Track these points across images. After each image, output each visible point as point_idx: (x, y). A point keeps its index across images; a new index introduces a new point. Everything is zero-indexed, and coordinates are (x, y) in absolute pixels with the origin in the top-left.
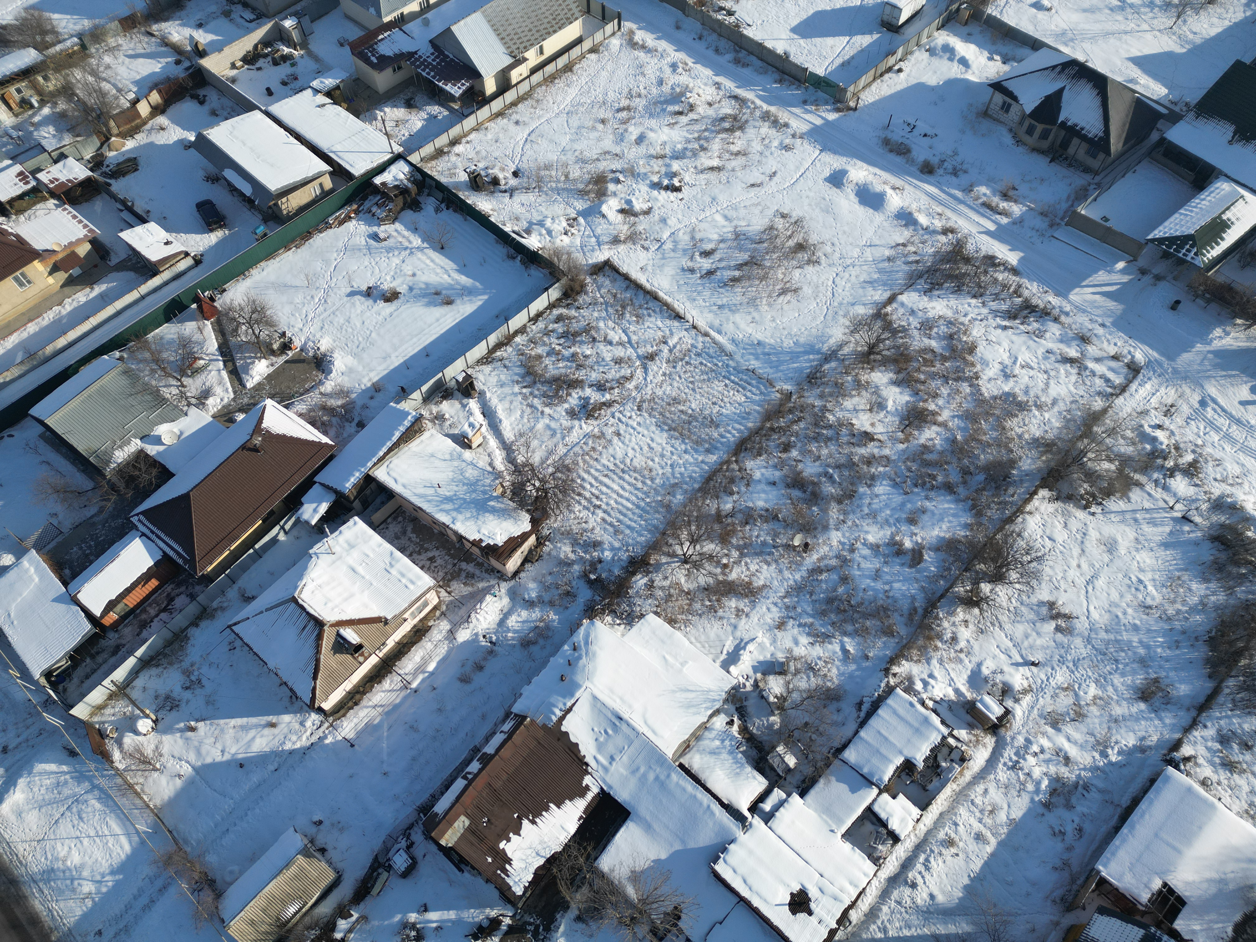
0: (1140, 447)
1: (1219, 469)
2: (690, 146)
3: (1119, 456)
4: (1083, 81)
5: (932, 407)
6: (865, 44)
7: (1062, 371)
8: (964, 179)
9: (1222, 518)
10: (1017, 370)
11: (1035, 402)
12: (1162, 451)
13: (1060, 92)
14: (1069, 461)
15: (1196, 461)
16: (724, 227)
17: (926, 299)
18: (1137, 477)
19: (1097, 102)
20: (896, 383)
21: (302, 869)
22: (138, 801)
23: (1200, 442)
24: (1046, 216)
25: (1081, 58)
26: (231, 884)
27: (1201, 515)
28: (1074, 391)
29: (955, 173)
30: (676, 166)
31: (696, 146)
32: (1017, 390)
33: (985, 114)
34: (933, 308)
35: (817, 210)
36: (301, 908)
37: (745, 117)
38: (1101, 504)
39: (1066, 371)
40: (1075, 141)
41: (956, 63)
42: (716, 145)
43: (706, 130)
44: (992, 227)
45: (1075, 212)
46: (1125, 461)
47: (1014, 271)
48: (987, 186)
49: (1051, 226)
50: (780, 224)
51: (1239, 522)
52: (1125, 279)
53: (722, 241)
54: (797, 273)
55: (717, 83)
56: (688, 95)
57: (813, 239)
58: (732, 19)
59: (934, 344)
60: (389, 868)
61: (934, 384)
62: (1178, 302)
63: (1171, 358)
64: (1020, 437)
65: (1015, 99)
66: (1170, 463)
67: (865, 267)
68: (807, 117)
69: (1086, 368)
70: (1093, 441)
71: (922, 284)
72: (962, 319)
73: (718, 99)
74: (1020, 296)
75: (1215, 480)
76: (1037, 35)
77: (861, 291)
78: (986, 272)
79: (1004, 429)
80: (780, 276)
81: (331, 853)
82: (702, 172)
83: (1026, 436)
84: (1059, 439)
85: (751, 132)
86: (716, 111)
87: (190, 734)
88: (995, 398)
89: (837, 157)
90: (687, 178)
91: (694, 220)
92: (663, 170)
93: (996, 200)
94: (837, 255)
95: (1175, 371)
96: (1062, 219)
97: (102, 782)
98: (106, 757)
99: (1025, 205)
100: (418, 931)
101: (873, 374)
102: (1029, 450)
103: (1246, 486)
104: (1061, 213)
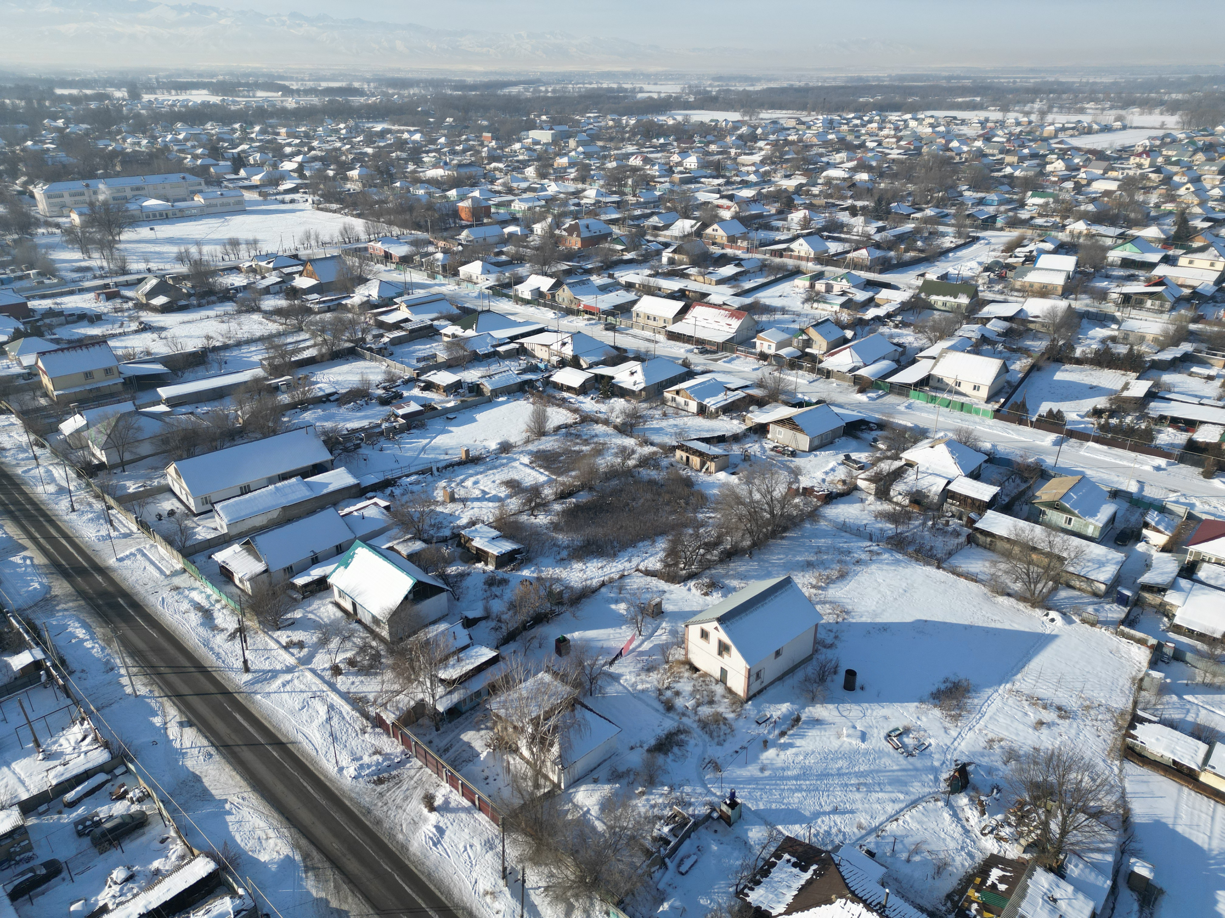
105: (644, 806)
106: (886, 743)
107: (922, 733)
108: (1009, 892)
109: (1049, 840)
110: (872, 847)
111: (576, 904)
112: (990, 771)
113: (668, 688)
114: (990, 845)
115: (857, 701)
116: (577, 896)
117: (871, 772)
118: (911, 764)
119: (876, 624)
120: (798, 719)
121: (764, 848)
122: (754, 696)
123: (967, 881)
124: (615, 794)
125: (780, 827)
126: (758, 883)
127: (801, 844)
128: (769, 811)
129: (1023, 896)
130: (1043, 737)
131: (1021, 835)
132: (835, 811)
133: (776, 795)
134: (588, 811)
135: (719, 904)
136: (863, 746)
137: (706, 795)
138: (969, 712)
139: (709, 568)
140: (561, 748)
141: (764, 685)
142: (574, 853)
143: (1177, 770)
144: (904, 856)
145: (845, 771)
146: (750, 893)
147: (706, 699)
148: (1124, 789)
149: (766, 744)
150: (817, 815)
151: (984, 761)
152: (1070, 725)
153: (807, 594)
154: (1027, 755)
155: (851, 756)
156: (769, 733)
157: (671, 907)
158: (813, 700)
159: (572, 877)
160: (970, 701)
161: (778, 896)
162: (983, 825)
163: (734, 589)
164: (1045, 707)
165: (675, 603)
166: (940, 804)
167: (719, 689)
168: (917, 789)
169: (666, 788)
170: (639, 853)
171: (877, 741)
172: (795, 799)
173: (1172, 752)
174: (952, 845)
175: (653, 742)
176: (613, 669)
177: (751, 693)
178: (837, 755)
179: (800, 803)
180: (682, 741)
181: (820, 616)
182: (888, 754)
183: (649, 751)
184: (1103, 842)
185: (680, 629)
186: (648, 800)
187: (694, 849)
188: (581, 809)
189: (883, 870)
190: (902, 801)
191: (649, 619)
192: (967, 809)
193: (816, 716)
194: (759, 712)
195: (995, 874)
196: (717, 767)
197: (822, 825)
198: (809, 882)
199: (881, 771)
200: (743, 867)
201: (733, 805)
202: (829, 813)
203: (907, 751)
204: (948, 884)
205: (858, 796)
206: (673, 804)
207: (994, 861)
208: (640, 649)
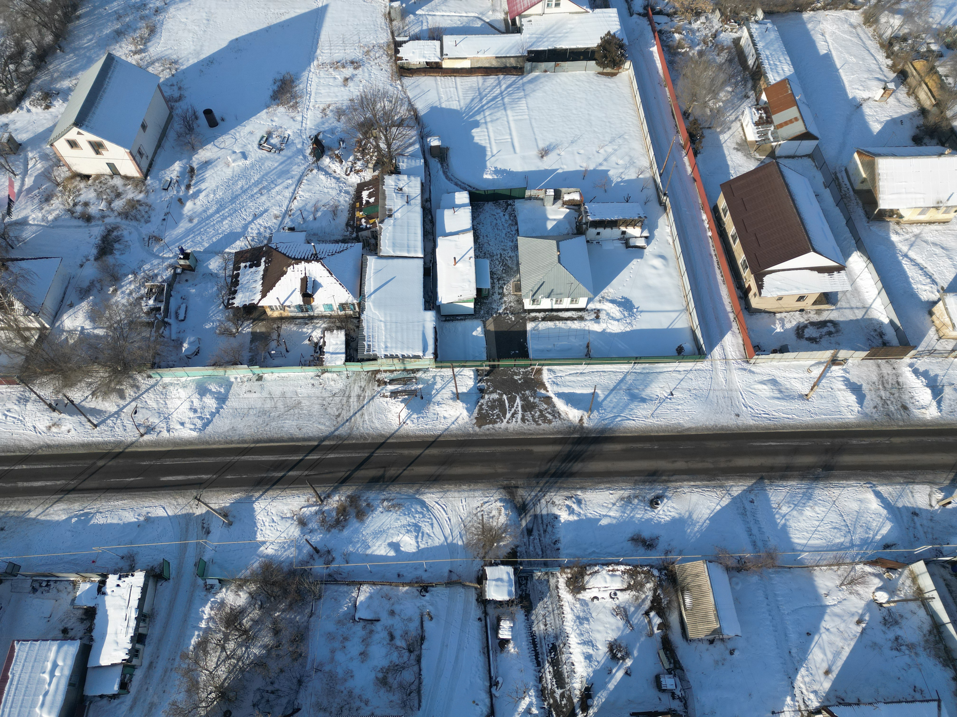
21: (709, 622)
22: (825, 562)
26: (730, 579)
36: (685, 606)
60: (669, 672)
81: (706, 645)
87: (856, 618)
97: (854, 551)
98: (872, 563)
100: (619, 659)
105: (123, 298)
106: (261, 151)
107: (280, 130)
108: (376, 200)
109: (383, 156)
110: (290, 225)
111: (123, 387)
112: (332, 131)
113: (75, 205)
114: (354, 179)
115: (225, 132)
116: (120, 383)
117: (263, 177)
118: (285, 156)
119: (202, 61)
120: (192, 170)
121: (225, 269)
122: (148, 171)
123: (353, 209)
124: (95, 304)
125: (227, 250)
126: (235, 292)
127: (247, 251)
128: (214, 244)
129: (384, 199)
130: (352, 89)
131: (367, 162)
132: (255, 217)
133: (212, 232)
134: (83, 328)
135: (219, 321)
136: (248, 162)
137: (163, 262)
138: (301, 97)
139: (32, 81)
140: (21, 301)
141: (150, 158)
142: (95, 360)
143: (431, 68)
144: (311, 217)
145: (246, 187)
146: (234, 301)
147: (113, 195)
148: (408, 98)
149: (181, 202)
150: (245, 227)
151: (326, 127)
152: (363, 70)
153: (134, 63)
154: (348, 108)
155: (244, 174)
156: (178, 192)
157: (189, 344)
158: (194, 149)
159: (107, 375)
160: (297, 88)
161: (252, 291)
162: (345, 169)
163: (70, 90)
164: (344, 67)
165: (24, 129)
166: (315, 171)
167: (117, 182)
168: (296, 171)
169: (130, 276)
170: (144, 328)
171: (255, 153)
172: (226, 226)
173: (424, 57)
174: (334, 193)
175: (94, 251)
176: (14, 217)
177: (145, 170)
178: (235, 179)
179: (230, 226)
180: (117, 237)
181: (157, 77)
182: (267, 158)
183: (97, 259)
184: (410, 139)
185: (48, 151)
186: (123, 293)
187: (180, 301)
188: (76, 330)
189: (304, 233)
190: (292, 184)
191: (12, 158)
192: (331, 165)
193: (204, 159)
194: (160, 180)
195: (365, 194)
196: (158, 239)
197: (253, 231)
198: (266, 270)
199: (269, 173)
200: (220, 290)
201: (186, 256)
202: (252, 221)
203: (277, 149)
204: (344, 217)
205: (264, 198)
206: (143, 283)
207: (361, 187)
208: (26, 187)
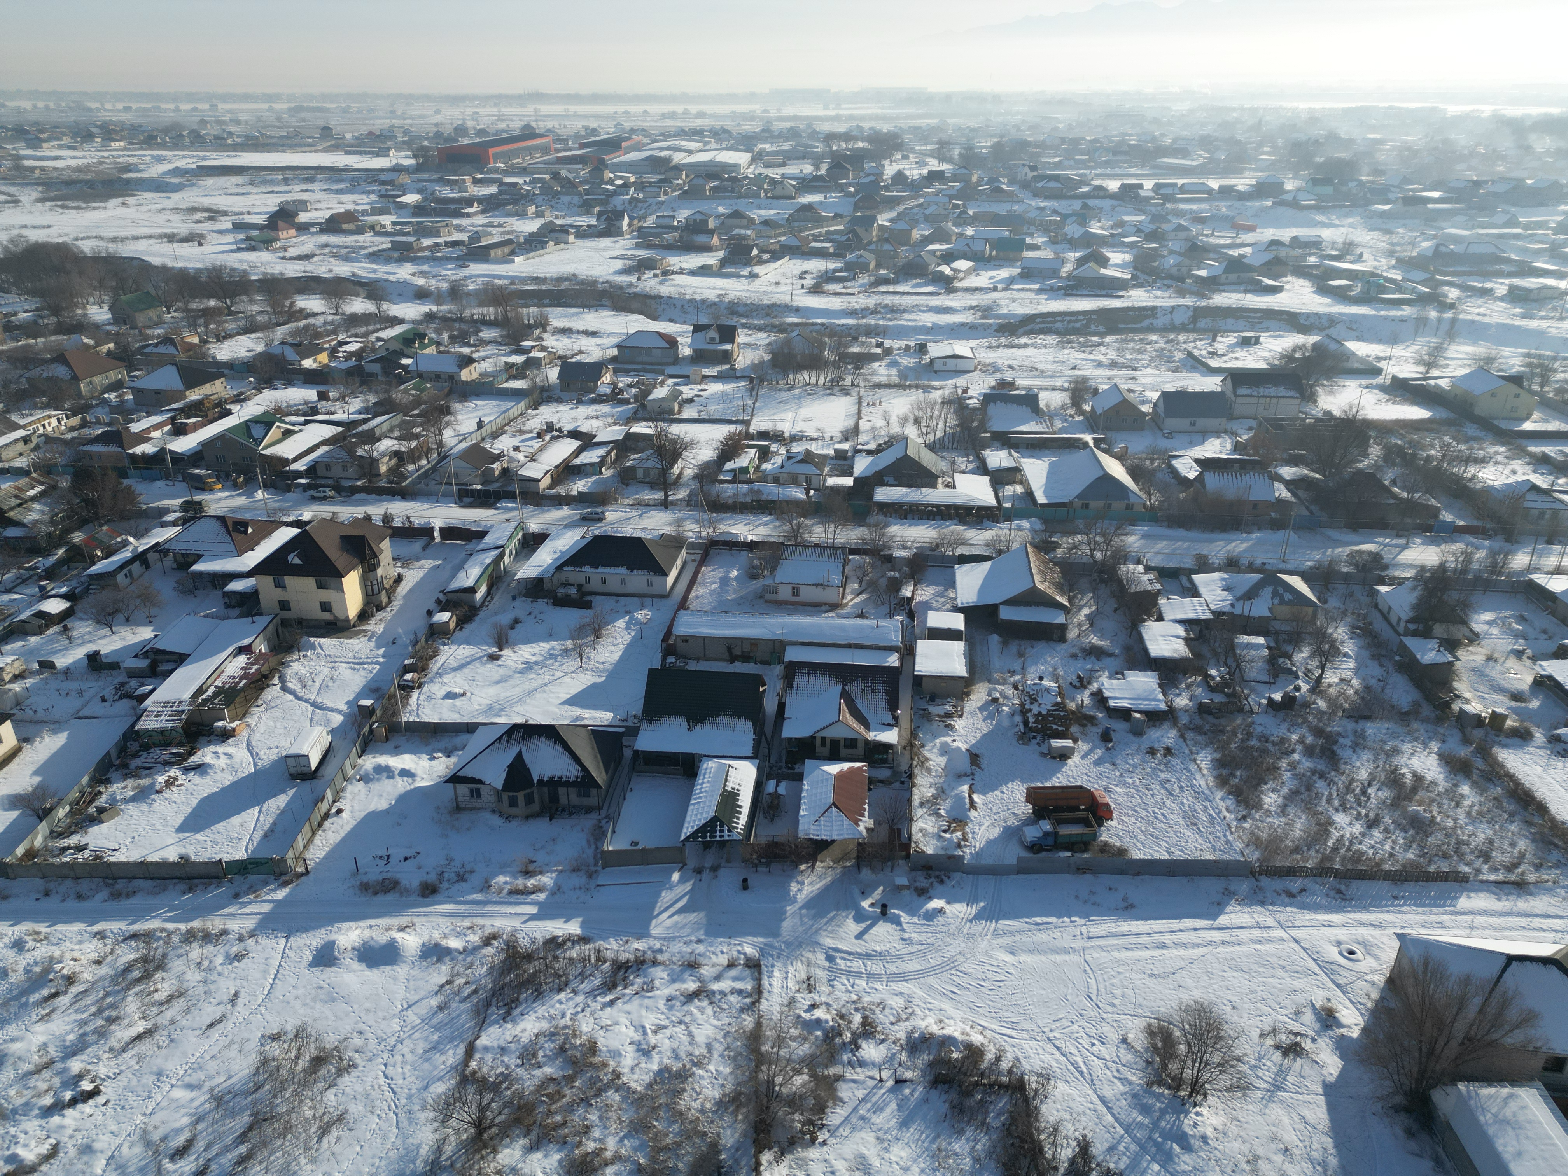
0: (812, 1038)
1: (887, 1011)
2: (89, 1028)
3: (802, 1061)
4: (535, 739)
5: (591, 1146)
6: (282, 806)
7: (695, 1011)
8: (475, 880)
9: (924, 1058)
10: (653, 1039)
11: (692, 1061)
12: (833, 1027)
13: (520, 754)
14: (765, 1101)
15: (865, 1018)
16: (192, 1100)
17: (509, 1026)
18: (832, 1071)
19: (559, 749)
20: (532, 1148)
23: (855, 997)
24: (579, 870)
25: (520, 720)
27: (908, 1068)
28: (719, 1023)
29: (461, 878)
30: (76, 1065)
31: (100, 1022)
32: (666, 1061)
33: (458, 809)
34: (524, 1030)
35: (319, 1006)
37: (160, 952)
38: (823, 1125)
39: (698, 1008)
40: (562, 791)
41: (398, 779)
42: (131, 1006)
43: (107, 995)
44: (534, 910)
45: (603, 852)
46: (810, 1063)
47: (583, 940)
48: (503, 873)
49: (590, 876)
50: (274, 1050)
51: (939, 1051)
52: (688, 886)
53: (197, 1121)
54: (330, 1096)
55: (97, 933)
56: (57, 967)
57: (331, 1041)
58: (87, 854)
59: (548, 1070)
61: (575, 1118)
62: (745, 881)
63: (774, 933)
64: (702, 1111)
65: (480, 782)
66: (847, 1037)
67: (417, 1035)
68: (247, 910)
69: (714, 993)
70: (770, 1064)
71: (495, 1013)
72: (562, 1023)
73: (108, 949)
74: (605, 962)
75: (892, 1024)
76: (466, 720)
77: (427, 1066)
78: (556, 958)
79: (681, 1114)
80: (309, 1114)
82: (124, 1049)
83: (708, 1105)
84: (739, 1084)
85: (177, 965)
86: (110, 965)
88: (650, 1086)
89: (311, 934)
90: (102, 1070)
91: (139, 1119)
92: (57, 1081)
93: (520, 882)
94: (373, 1042)
95: (788, 944)
96: (596, 865)
99: (552, 871)
101: (499, 1156)
102: (721, 1119)
103: (918, 1011)
104: (591, 861)
